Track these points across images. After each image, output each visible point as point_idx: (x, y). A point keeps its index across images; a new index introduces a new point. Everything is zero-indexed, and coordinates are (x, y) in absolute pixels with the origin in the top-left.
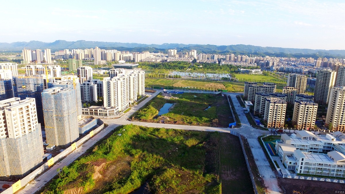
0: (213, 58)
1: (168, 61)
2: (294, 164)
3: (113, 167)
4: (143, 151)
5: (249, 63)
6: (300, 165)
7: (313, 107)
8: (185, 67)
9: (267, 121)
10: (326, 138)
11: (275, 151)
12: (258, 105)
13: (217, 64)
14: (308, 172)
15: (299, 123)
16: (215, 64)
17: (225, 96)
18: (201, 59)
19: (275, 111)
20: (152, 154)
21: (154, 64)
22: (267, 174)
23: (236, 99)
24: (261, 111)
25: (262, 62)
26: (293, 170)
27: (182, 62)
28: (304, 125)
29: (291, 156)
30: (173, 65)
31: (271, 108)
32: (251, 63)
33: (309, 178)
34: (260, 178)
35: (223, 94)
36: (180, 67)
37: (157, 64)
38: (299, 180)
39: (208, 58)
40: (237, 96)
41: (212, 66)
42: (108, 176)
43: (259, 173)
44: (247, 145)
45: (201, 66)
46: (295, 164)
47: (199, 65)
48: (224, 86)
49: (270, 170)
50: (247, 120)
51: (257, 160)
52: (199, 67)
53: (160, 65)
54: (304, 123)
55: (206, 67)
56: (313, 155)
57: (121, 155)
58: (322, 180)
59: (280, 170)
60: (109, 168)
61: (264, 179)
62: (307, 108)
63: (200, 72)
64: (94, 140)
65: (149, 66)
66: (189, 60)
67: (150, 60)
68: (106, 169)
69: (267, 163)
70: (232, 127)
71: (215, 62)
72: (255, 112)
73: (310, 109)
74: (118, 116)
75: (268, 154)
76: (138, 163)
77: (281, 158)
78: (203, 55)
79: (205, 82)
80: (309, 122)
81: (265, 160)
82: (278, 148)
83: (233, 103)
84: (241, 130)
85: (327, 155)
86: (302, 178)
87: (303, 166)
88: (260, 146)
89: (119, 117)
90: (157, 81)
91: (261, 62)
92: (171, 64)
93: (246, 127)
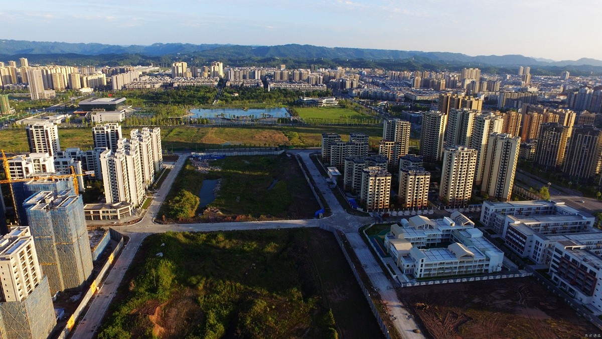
0: (253, 75)
1: (176, 85)
2: (412, 266)
3: (174, 311)
4: (208, 278)
5: (314, 83)
6: (420, 268)
7: (425, 178)
8: (210, 98)
9: (366, 201)
10: (444, 222)
11: (385, 249)
12: (349, 176)
13: (261, 88)
14: (429, 274)
15: (409, 200)
16: (260, 89)
17: (293, 156)
18: (232, 79)
19: (377, 187)
20: (222, 279)
21: (151, 95)
22: (382, 285)
23: (311, 161)
24: (355, 184)
25: (334, 80)
26: (411, 275)
27: (201, 87)
28: (414, 203)
29: (407, 256)
30: (187, 94)
31: (371, 184)
32: (316, 84)
33: (431, 283)
34: (375, 292)
35: (289, 154)
36: (200, 98)
37: (157, 94)
38: (420, 286)
39: (244, 77)
40: (310, 154)
41: (254, 94)
42: (174, 327)
43: (372, 286)
44: (347, 245)
45: (237, 95)
46: (414, 267)
47: (232, 93)
48: (286, 135)
49: (384, 278)
50: (336, 202)
51: (366, 266)
52: (232, 96)
53: (163, 96)
54: (414, 200)
55: (245, 95)
56: (432, 251)
57: (177, 289)
58: (444, 282)
59: (397, 277)
60: (170, 314)
61: (380, 293)
62: (417, 180)
63: (238, 108)
64: (120, 269)
65: (143, 98)
66: (212, 82)
67: (141, 86)
68: (165, 316)
69: (379, 270)
70: (320, 217)
71: (258, 85)
72: (346, 185)
73: (422, 180)
74: (137, 217)
75: (377, 255)
76: (208, 298)
77: (394, 258)
78: (235, 72)
79: (253, 130)
80: (420, 199)
81: (375, 265)
82: (389, 245)
83: (310, 171)
84: (333, 220)
85: (448, 249)
86: (424, 283)
87: (423, 268)
88: (363, 244)
89: (139, 218)
90: (171, 134)
91: (331, 80)
92: (182, 92)
93: (338, 214)
